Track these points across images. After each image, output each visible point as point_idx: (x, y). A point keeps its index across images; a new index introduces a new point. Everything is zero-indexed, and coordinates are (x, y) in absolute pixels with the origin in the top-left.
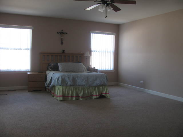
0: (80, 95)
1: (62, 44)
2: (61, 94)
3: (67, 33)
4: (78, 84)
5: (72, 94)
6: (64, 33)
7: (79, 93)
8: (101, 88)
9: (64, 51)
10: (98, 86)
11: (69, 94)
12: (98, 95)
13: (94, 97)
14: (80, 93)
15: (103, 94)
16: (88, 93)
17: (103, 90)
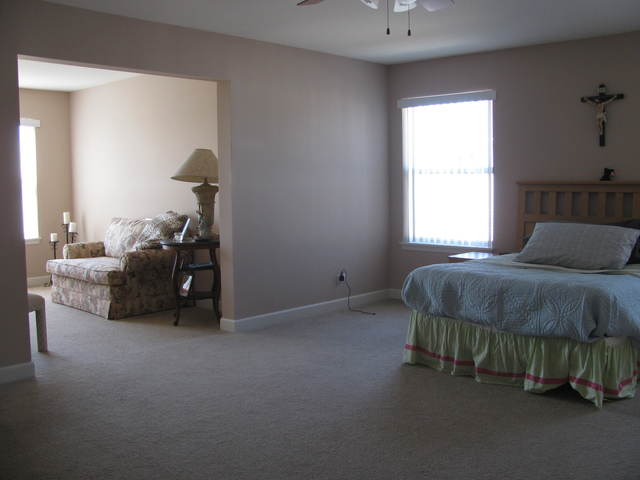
0: (478, 360)
1: (602, 142)
2: (410, 341)
3: (621, 97)
4: (462, 312)
5: (449, 349)
6: (609, 97)
7: (474, 350)
8: (566, 351)
9: (607, 174)
10: (552, 340)
11: (438, 347)
12: (546, 381)
13: (528, 385)
14: (479, 351)
15: (573, 379)
16: (509, 359)
17: (572, 364)
